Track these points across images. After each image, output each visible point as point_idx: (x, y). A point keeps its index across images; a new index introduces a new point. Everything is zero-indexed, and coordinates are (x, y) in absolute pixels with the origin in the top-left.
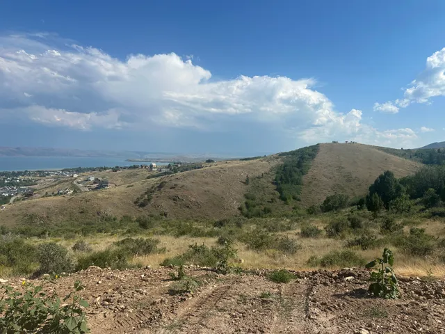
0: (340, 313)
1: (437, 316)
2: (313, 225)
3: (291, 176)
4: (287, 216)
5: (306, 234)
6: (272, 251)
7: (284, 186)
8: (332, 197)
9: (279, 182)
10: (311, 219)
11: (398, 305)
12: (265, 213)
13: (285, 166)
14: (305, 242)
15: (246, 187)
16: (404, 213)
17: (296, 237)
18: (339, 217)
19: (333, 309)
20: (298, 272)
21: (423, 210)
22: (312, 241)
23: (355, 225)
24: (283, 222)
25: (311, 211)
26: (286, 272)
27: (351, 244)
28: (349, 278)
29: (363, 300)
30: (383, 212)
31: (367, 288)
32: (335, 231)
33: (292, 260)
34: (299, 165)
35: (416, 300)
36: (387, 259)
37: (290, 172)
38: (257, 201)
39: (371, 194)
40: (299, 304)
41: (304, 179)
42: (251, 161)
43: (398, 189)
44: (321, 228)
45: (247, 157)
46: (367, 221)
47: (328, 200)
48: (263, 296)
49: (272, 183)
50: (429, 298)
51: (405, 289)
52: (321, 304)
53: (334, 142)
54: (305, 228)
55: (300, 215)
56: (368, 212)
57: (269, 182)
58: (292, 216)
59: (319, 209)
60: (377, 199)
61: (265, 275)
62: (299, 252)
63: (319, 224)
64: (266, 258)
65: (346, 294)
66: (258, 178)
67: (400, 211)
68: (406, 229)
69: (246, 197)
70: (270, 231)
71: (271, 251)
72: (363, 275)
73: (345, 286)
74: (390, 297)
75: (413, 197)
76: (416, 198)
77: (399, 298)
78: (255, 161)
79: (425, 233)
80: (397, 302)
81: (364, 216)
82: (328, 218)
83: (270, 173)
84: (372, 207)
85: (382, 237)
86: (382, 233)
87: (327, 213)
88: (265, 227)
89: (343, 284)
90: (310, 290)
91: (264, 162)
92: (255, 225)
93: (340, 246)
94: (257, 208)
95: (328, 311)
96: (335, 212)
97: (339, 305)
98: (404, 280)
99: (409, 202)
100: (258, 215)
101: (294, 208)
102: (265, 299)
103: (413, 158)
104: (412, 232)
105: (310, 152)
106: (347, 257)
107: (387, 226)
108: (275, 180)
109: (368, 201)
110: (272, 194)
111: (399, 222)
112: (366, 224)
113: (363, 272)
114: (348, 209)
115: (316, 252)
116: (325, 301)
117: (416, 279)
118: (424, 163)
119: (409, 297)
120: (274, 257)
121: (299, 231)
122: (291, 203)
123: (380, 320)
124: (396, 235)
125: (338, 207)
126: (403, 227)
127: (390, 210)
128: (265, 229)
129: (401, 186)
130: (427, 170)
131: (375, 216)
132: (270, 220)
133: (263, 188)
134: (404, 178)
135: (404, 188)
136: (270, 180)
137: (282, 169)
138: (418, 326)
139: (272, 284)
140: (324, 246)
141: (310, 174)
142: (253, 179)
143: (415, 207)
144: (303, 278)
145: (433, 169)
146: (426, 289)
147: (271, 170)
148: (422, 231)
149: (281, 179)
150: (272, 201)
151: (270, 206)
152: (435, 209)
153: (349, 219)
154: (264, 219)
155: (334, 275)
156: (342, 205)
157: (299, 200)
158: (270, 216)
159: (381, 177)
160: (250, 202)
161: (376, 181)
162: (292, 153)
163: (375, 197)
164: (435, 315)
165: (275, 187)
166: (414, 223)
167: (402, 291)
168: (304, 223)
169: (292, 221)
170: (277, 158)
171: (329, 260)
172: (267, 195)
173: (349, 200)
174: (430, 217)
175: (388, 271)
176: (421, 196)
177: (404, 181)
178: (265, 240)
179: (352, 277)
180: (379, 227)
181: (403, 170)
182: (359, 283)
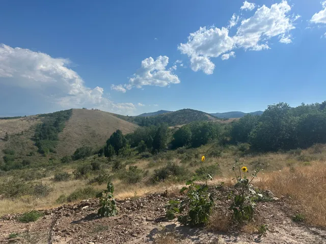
0: (76, 235)
1: (137, 221)
2: (65, 171)
3: (49, 133)
4: (44, 166)
5: (58, 179)
6: (27, 197)
7: (42, 141)
8: (81, 149)
9: (38, 138)
10: (64, 166)
11: (115, 220)
12: (24, 165)
13: (44, 125)
14: (57, 185)
15: (4, 143)
16: (127, 157)
17: (49, 182)
18: (85, 163)
19: (70, 233)
20: (46, 211)
21: (137, 154)
22: (63, 183)
23: (95, 167)
24: (39, 171)
25: (64, 161)
26: (35, 212)
27: (91, 182)
28: (85, 207)
29: (93, 221)
30: (114, 157)
31: (97, 212)
32: (80, 174)
33: (44, 201)
34: (56, 124)
35: (126, 213)
36: (110, 189)
37: (48, 130)
38: (16, 155)
39: (108, 145)
40: (44, 236)
41: (60, 135)
42: (11, 120)
43: (124, 141)
44: (70, 173)
45: (6, 116)
46: (104, 164)
47: (77, 152)
48: (11, 237)
49: (32, 139)
50: (133, 210)
51: (120, 207)
52: (62, 232)
53: (84, 108)
54: (58, 174)
55: (55, 164)
56: (105, 158)
57: (28, 138)
58: (48, 165)
59: (71, 158)
60: (111, 148)
61: (16, 218)
62: (51, 193)
63: (70, 170)
64: (20, 204)
65: (82, 219)
66: (18, 135)
67: (125, 155)
68: (127, 167)
69: (5, 152)
70: (26, 180)
71: (25, 197)
72: (95, 203)
73: (82, 214)
74: (111, 215)
75: (132, 146)
76: (134, 147)
77: (117, 214)
78: (15, 120)
79: (137, 169)
80: (115, 217)
81: (102, 161)
82: (77, 165)
83: (30, 131)
84: (108, 154)
85: (113, 174)
86: (113, 171)
87: (76, 161)
88: (21, 177)
89: (80, 212)
90: (55, 222)
91: (24, 121)
92: (12, 177)
93: (84, 184)
94: (16, 161)
95: (67, 235)
96: (83, 159)
97: (75, 229)
98: (120, 202)
99: (130, 150)
100: (17, 167)
101: (50, 159)
102: (12, 239)
103: (134, 122)
104: (130, 168)
105: (66, 115)
106: (87, 192)
107: (116, 167)
108: (35, 136)
109: (105, 150)
110: (31, 148)
111: (123, 163)
112: (103, 166)
113: (95, 201)
114: (92, 157)
115: (65, 191)
116: (66, 228)
117: (128, 200)
118: (139, 125)
119: (122, 213)
120: (28, 201)
121: (53, 177)
122: (48, 155)
123: (103, 233)
124: (121, 172)
125: (84, 156)
126: (125, 166)
127: (119, 156)
128: (22, 179)
129: (126, 139)
130: (140, 130)
131: (109, 160)
132: (27, 171)
133: (22, 144)
134: (128, 135)
135: (127, 141)
136: (30, 137)
137: (41, 127)
138: (126, 230)
139: (21, 225)
140: (72, 186)
141: (64, 132)
142: (12, 136)
143: (133, 152)
144: (50, 214)
145: (143, 129)
146: (132, 205)
147: (31, 128)
148: (136, 167)
149: (40, 136)
150: (31, 154)
151: (29, 158)
152: (144, 153)
153: (92, 164)
154: (22, 171)
155: (74, 207)
156: (88, 154)
157: (55, 152)
158: (28, 167)
159: (114, 134)
160: (8, 156)
161: (111, 136)
162: (51, 115)
163: (110, 148)
164: (136, 221)
165: (34, 142)
166: (132, 163)
167: (118, 209)
168: (57, 170)
169: (47, 170)
170: (37, 119)
171: (74, 196)
172: (26, 150)
173: (93, 150)
174: (140, 159)
175: (110, 197)
176: (137, 146)
177: (128, 136)
178: (20, 188)
179: (87, 206)
180: (111, 168)
181: (128, 129)
182: (92, 210)
